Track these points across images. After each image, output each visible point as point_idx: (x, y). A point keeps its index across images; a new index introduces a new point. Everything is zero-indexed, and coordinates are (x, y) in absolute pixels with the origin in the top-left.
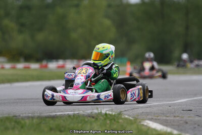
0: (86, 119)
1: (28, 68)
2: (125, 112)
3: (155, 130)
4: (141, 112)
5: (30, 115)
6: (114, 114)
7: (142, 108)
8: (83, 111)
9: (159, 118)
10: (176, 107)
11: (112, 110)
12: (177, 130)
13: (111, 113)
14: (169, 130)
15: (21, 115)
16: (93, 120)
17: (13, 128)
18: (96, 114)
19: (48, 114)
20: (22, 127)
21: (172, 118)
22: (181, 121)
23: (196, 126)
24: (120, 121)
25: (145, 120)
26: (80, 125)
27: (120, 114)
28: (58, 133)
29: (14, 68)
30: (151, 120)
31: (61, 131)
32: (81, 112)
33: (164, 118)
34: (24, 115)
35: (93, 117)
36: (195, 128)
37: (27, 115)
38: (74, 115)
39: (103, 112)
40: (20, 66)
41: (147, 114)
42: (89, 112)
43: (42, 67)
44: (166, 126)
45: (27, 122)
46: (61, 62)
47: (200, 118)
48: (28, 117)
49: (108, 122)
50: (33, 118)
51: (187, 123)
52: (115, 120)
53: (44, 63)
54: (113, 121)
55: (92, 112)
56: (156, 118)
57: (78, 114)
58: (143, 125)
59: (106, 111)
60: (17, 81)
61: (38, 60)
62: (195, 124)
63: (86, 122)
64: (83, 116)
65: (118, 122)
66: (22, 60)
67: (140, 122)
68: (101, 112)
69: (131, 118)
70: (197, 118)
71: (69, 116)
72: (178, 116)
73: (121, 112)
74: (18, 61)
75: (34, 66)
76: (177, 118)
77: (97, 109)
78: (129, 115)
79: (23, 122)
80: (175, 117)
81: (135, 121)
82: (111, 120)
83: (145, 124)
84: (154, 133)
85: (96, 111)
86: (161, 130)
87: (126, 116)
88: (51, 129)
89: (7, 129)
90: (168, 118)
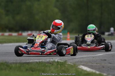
0: (47, 65)
1: (11, 35)
2: (68, 61)
3: (86, 71)
4: (77, 61)
5: (14, 62)
6: (62, 61)
7: (78, 58)
8: (45, 60)
9: (88, 64)
10: (97, 58)
11: (61, 60)
12: (99, 71)
13: (60, 61)
14: (94, 71)
15: (10, 62)
16: (51, 65)
17: (5, 69)
18: (52, 61)
19: (25, 61)
20: (10, 68)
21: (95, 64)
22: (100, 66)
23: (109, 69)
24: (66, 66)
25: (80, 65)
26: (43, 68)
27: (66, 62)
28: (31, 72)
29: (3, 35)
30: (83, 65)
31: (32, 71)
32: (44, 60)
33: (91, 64)
34: (11, 62)
35: (50, 63)
36: (108, 70)
37: (13, 62)
38: (40, 62)
39: (56, 60)
40: (7, 34)
41: (81, 62)
42: (48, 60)
43: (19, 35)
44: (92, 69)
45: (13, 65)
46: (30, 32)
47: (111, 65)
48: (14, 63)
49: (59, 66)
50: (16, 63)
51: (104, 67)
52: (63, 65)
53: (20, 32)
54: (62, 66)
55: (49, 61)
56: (86, 64)
57: (42, 61)
58: (79, 68)
59: (58, 60)
60: (5, 42)
61: (16, 31)
62: (109, 68)
63: (46, 66)
64: (45, 62)
65: (65, 66)
66: (7, 31)
67: (77, 66)
68: (55, 61)
69: (72, 64)
70: (109, 65)
71: (37, 63)
72: (98, 63)
73: (66, 61)
74: (5, 31)
75: (15, 34)
76: (98, 64)
77: (52, 59)
78: (71, 63)
79: (11, 65)
80: (97, 64)
81: (75, 66)
82: (61, 65)
83: (80, 67)
84: (86, 73)
85: (52, 60)
86: (89, 71)
87: (69, 63)
88: (27, 70)
89: (2, 69)
90: (93, 64)
